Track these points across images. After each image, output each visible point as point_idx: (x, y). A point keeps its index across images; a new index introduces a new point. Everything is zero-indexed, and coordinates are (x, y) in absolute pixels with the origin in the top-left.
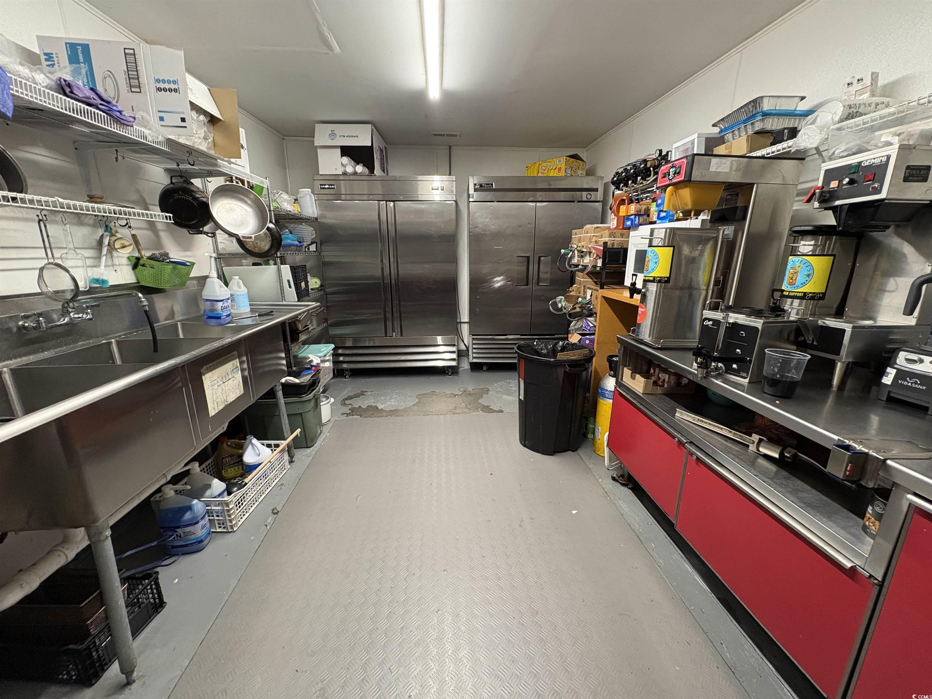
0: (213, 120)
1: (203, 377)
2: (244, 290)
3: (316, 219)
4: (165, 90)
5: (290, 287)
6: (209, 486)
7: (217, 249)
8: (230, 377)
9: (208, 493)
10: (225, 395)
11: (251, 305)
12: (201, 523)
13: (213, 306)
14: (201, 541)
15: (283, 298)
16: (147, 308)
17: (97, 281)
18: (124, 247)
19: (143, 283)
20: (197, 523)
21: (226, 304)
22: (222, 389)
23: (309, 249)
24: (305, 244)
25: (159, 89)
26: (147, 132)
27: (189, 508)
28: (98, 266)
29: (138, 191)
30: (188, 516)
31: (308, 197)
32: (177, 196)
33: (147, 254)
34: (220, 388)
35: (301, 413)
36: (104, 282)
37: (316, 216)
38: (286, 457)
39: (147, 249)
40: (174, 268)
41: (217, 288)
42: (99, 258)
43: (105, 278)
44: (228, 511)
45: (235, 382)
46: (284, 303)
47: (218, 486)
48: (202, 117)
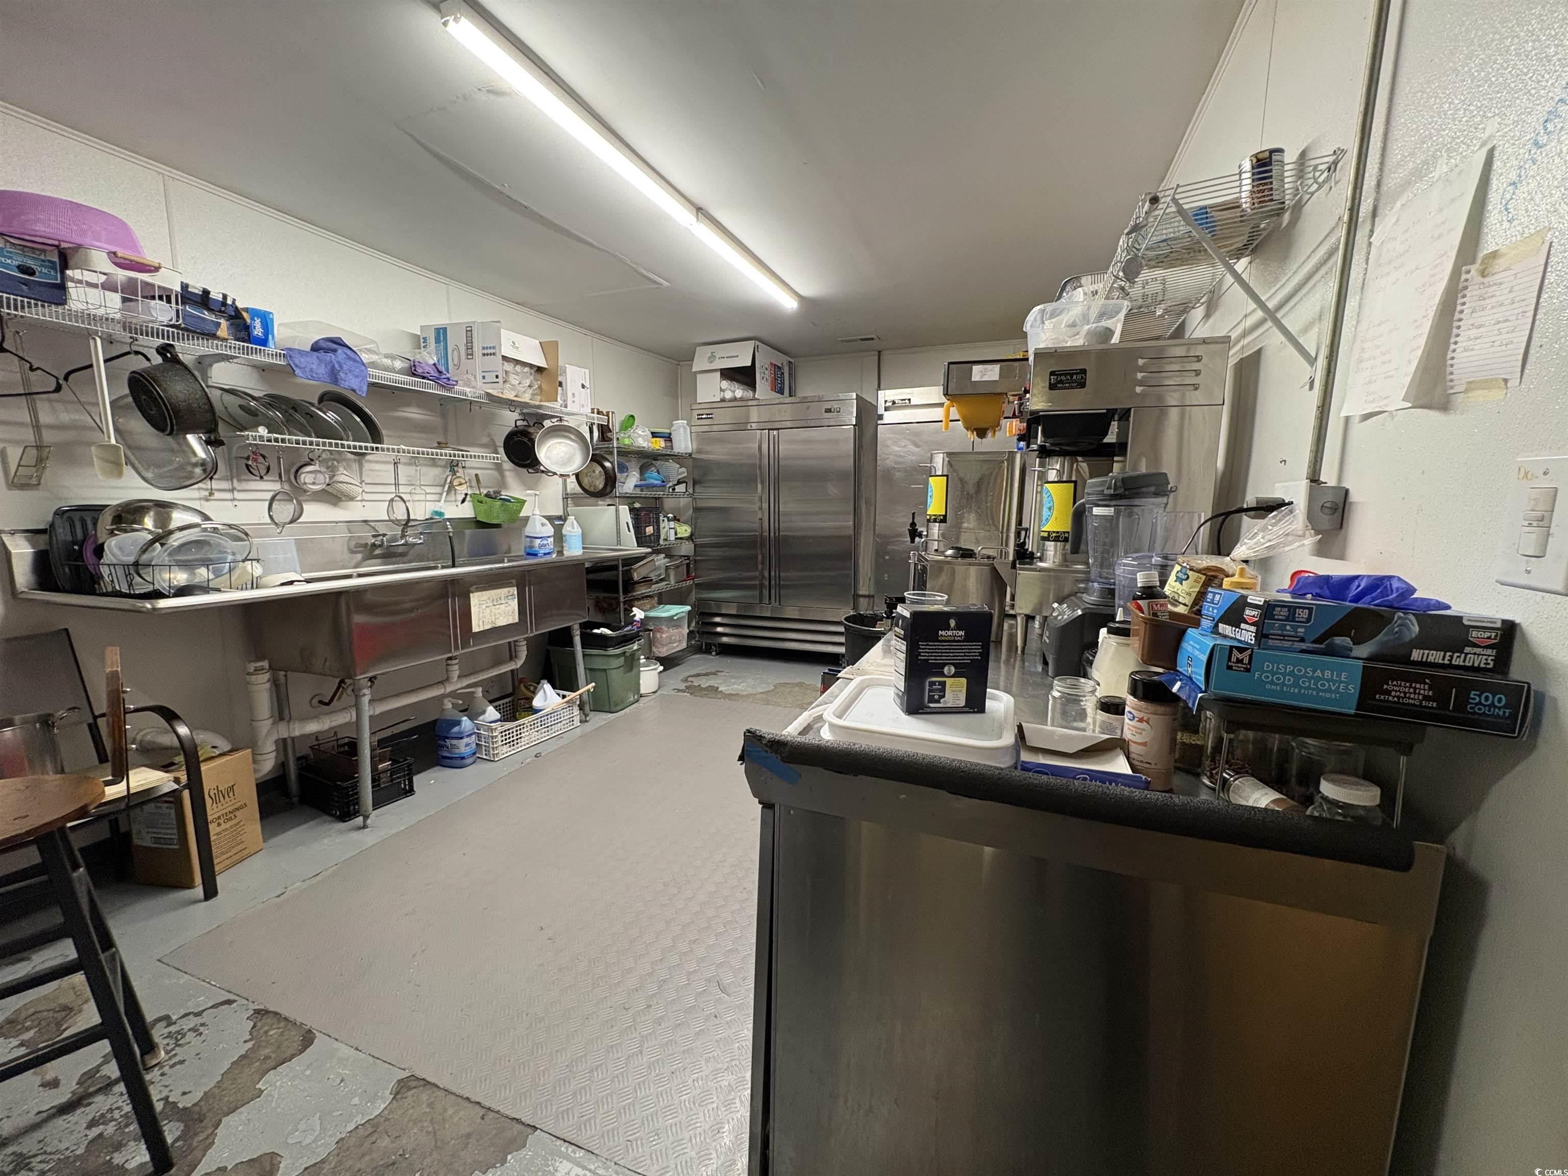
0: (540, 370)
1: (471, 595)
2: (577, 530)
3: (690, 455)
4: (487, 354)
5: (629, 530)
6: (484, 712)
7: (566, 490)
8: (503, 602)
9: (481, 718)
10: (493, 618)
11: (584, 548)
12: (466, 740)
13: (531, 542)
14: (463, 758)
15: (619, 542)
16: (451, 534)
17: (437, 513)
18: (460, 484)
19: (479, 519)
20: (462, 738)
21: (545, 542)
22: (491, 611)
23: (674, 489)
24: (671, 484)
25: (484, 355)
26: (468, 390)
27: (458, 723)
28: (439, 501)
29: (489, 435)
30: (456, 729)
31: (682, 430)
32: (516, 439)
33: (485, 491)
34: (488, 610)
35: (605, 670)
36: (441, 514)
37: (690, 451)
38: (576, 711)
39: (485, 487)
40: (502, 505)
41: (538, 525)
42: (441, 494)
43: (442, 511)
44: (492, 737)
45: (509, 608)
46: (619, 547)
47: (492, 713)
48: (527, 369)
